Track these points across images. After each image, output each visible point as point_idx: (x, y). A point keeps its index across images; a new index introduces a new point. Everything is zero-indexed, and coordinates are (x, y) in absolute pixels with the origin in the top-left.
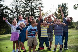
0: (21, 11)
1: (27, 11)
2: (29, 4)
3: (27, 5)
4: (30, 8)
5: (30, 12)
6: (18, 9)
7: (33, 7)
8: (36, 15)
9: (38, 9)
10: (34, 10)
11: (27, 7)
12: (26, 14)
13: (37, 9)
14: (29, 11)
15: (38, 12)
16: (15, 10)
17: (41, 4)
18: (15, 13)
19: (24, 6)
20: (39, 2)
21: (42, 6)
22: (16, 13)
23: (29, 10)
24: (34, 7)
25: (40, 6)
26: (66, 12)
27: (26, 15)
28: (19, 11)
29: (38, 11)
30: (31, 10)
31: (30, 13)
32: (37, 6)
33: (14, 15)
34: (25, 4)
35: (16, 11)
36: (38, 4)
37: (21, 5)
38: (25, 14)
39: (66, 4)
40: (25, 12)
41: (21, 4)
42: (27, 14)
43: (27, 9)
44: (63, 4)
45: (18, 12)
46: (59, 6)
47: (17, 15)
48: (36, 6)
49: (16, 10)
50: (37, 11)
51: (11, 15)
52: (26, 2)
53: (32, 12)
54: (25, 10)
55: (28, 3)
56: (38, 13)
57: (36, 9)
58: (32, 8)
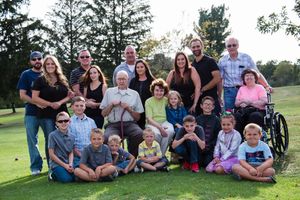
1: (100, 32)
2: (108, 9)
3: (101, 13)
4: (111, 23)
5: (111, 35)
6: (73, 26)
7: (119, 21)
9: (134, 25)
10: (122, 29)
11: (100, 21)
12: (97, 43)
13: (134, 28)
14: (106, 34)
15: (134, 34)
16: (64, 31)
17: (144, 8)
18: (62, 38)
19: (91, 18)
20: (136, 4)
21: (148, 15)
22: (66, 40)
23: (108, 29)
24: (123, 21)
25: (141, 15)
26: (223, 34)
27: (99, 46)
28: (75, 32)
29: (137, 31)
30: (115, 30)
31: (109, 39)
32: (132, 17)
33: (61, 45)
34: (94, 9)
35: (68, 33)
36: (135, 9)
37: (80, 14)
38: (93, 44)
39: (222, 8)
40: (93, 35)
42: (101, 42)
43: (99, 26)
44: (213, 10)
45: (71, 38)
46: (203, 14)
47: (69, 47)
48: (130, 16)
49: (67, 29)
50: (132, 31)
51: (51, 45)
52: (99, 4)
53: (115, 35)
54: (93, 29)
55: (102, 9)
56: (134, 40)
57: (128, 26)
58: (115, 22)
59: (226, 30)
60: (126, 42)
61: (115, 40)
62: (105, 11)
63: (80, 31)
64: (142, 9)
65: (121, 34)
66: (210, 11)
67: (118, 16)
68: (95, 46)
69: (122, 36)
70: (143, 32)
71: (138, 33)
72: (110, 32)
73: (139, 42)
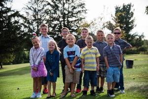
0: (43, 19)
1: (55, 19)
3: (56, 7)
4: (62, 14)
5: (61, 21)
6: (39, 16)
7: (67, 13)
8: (72, 27)
9: (75, 15)
10: (68, 17)
11: (55, 13)
12: (53, 26)
13: (75, 17)
14: (58, 20)
15: (75, 21)
16: (33, 18)
17: (82, 5)
18: (32, 23)
19: (50, 11)
20: (77, 3)
21: (84, 9)
22: (35, 24)
23: (60, 17)
24: (69, 12)
25: (80, 9)
26: (130, 21)
27: (54, 28)
28: (40, 19)
29: (77, 19)
30: (64, 18)
31: (60, 23)
33: (31, 27)
34: (51, 5)
35: (36, 20)
36: (76, 6)
37: (43, 8)
39: (130, 5)
40: (51, 21)
41: (45, 5)
42: (56, 25)
43: (54, 16)
44: (124, 6)
45: (37, 22)
46: (118, 10)
47: (36, 28)
48: (73, 9)
49: (35, 17)
50: (74, 19)
51: (25, 27)
52: (54, 2)
53: (64, 21)
54: (51, 17)
55: (56, 5)
56: (75, 24)
57: (72, 16)
58: (64, 13)
59: (132, 19)
60: (71, 25)
61: (64, 24)
62: (58, 7)
64: (80, 6)
65: (68, 20)
66: (122, 7)
67: (66, 10)
68: (52, 27)
69: (68, 22)
70: (81, 19)
71: (78, 20)
72: (61, 19)
73: (79, 25)
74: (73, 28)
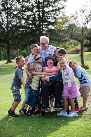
1: (28, 9)
4: (36, 3)
5: (36, 12)
6: (8, 5)
8: (48, 18)
9: (53, 4)
10: (44, 7)
12: (26, 17)
13: (52, 6)
14: (32, 11)
15: (52, 11)
23: (34, 7)
27: (27, 20)
29: (54, 9)
30: (39, 7)
31: (34, 14)
35: (5, 9)
38: (23, 18)
40: (23, 11)
42: (29, 17)
43: (27, 4)
45: (7, 13)
47: (6, 20)
49: (4, 7)
53: (39, 11)
56: (52, 15)
60: (47, 16)
61: (39, 15)
63: (13, 8)
69: (44, 12)
70: (59, 9)
72: (35, 9)
73: (56, 17)
74: (49, 20)
